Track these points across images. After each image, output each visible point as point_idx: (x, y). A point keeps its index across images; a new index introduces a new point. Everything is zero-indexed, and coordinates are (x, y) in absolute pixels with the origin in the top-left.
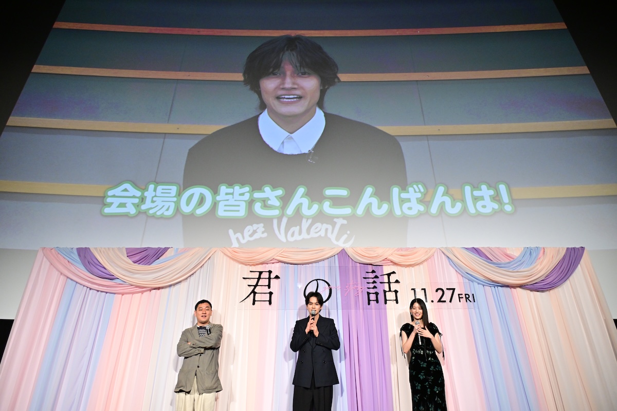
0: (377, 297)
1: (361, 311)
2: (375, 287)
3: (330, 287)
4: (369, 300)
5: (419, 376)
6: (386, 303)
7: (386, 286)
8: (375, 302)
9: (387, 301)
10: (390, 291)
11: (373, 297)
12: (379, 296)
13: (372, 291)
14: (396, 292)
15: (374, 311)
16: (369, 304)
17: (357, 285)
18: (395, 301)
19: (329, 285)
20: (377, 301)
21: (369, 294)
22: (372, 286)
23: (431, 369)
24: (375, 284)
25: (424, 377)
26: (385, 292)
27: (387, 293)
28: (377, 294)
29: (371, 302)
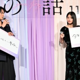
0: (49, 11)
1: (39, 18)
2: (48, 5)
3: (21, 4)
4: (44, 13)
5: (71, 55)
6: (54, 14)
7: (55, 4)
8: (48, 13)
9: (55, 13)
10: (57, 7)
11: (46, 11)
12: (50, 10)
13: (46, 7)
14: (61, 8)
15: (46, 19)
16: (44, 15)
17: (37, 3)
18: (60, 13)
19: (20, 3)
20: (49, 13)
21: (44, 8)
22: (46, 4)
23: (77, 51)
24: (48, 3)
25: (73, 55)
26: (54, 7)
27: (55, 8)
28: (49, 9)
29: (45, 14)
